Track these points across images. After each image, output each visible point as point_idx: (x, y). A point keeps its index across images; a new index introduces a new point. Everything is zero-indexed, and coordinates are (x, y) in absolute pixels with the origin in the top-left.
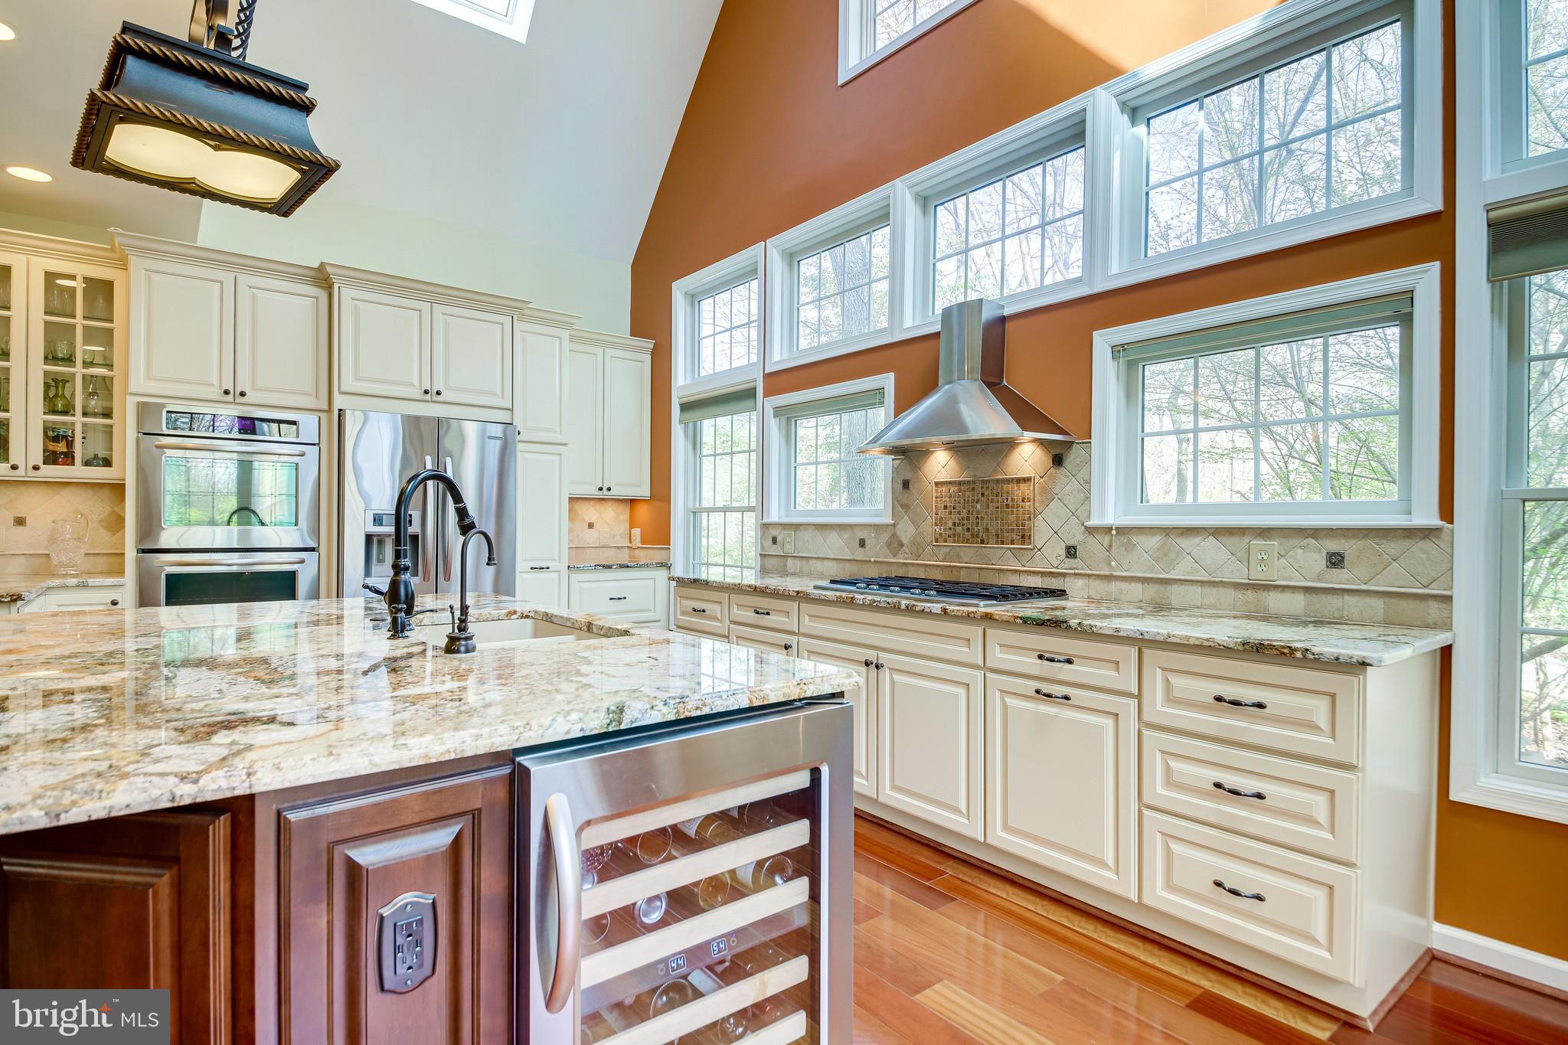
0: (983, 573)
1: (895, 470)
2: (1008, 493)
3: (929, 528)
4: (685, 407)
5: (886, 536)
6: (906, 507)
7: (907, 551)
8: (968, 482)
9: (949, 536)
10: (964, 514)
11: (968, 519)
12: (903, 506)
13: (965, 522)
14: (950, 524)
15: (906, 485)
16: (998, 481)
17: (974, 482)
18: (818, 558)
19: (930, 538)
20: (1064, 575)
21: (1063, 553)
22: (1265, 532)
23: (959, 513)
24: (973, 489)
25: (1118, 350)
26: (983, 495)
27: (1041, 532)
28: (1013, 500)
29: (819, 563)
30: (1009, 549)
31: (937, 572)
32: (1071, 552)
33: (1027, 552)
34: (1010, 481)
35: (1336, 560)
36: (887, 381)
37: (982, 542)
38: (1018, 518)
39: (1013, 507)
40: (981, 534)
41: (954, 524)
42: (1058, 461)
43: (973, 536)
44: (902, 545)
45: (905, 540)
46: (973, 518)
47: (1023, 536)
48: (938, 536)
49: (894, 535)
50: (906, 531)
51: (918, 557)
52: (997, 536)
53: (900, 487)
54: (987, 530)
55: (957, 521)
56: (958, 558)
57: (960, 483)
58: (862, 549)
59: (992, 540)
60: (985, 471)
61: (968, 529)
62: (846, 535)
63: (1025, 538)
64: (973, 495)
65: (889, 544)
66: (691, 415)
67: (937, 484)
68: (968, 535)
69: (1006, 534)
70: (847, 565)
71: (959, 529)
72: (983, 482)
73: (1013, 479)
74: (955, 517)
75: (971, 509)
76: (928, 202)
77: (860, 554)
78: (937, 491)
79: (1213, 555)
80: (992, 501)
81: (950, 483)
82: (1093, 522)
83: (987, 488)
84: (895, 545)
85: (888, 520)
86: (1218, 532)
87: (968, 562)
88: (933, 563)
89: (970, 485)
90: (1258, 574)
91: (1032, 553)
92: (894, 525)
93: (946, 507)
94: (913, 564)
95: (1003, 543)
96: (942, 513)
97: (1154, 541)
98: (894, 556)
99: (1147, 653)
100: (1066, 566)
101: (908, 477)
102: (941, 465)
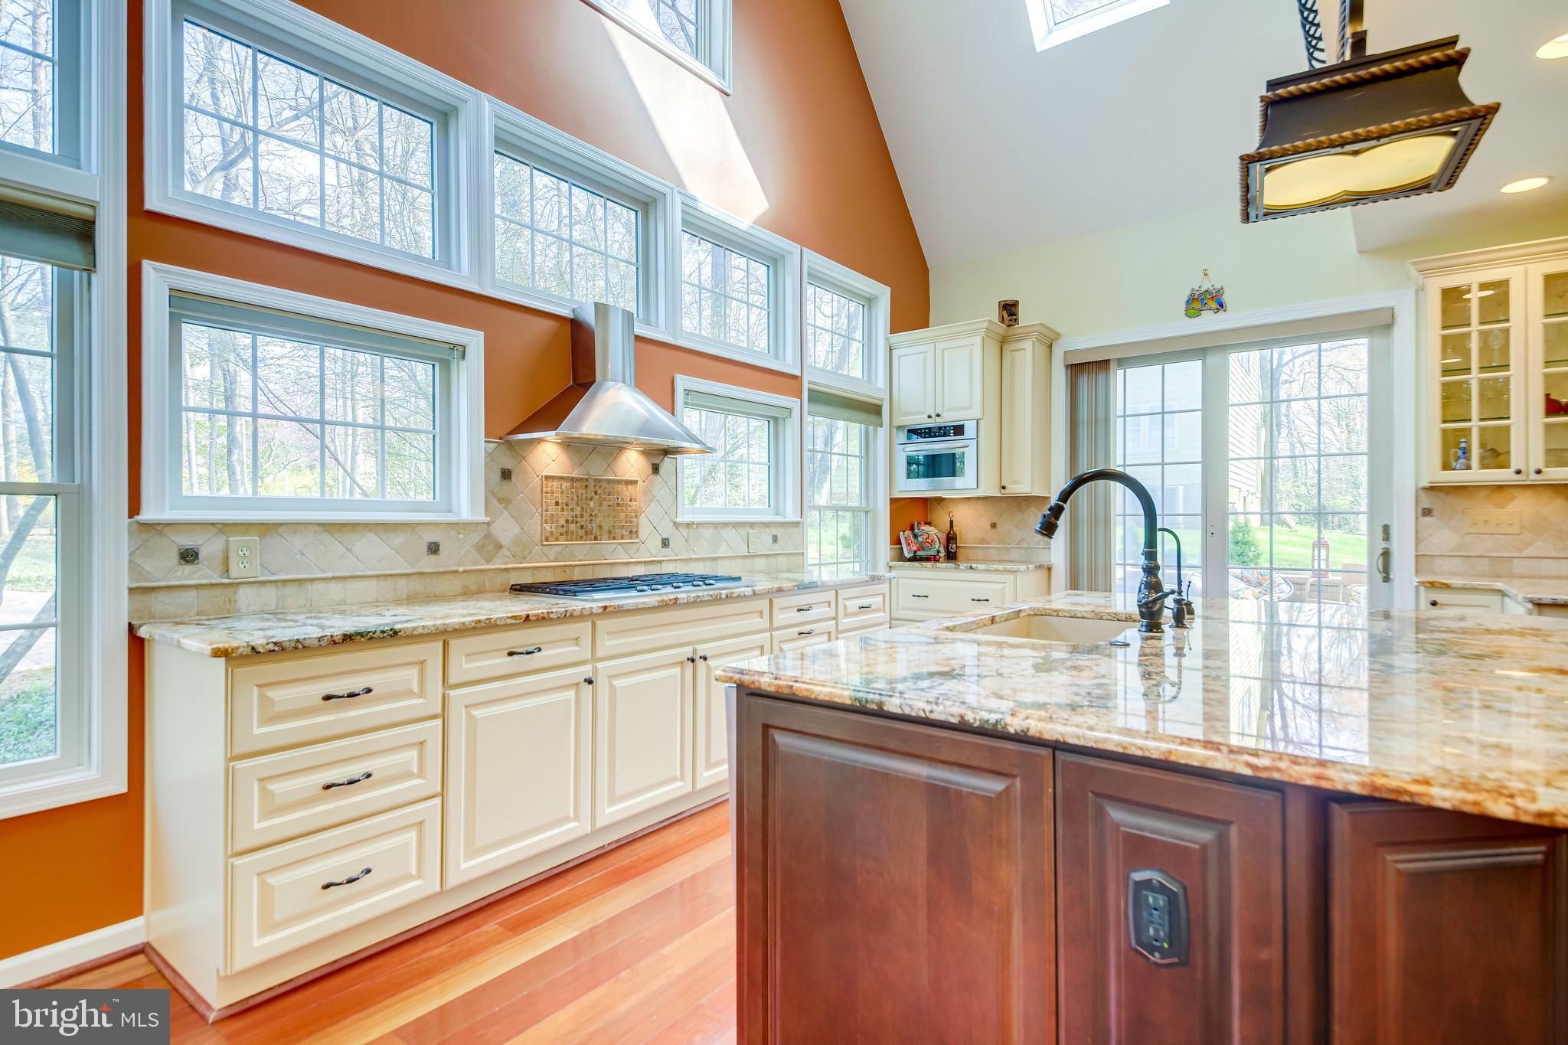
0: (597, 569)
1: (489, 456)
2: (618, 493)
3: (535, 526)
5: (476, 537)
6: (505, 501)
7: (508, 554)
8: (581, 479)
9: (561, 534)
10: (578, 511)
11: (582, 516)
12: (500, 500)
13: (579, 519)
14: (562, 522)
15: (506, 475)
16: (609, 481)
17: (587, 480)
18: (333, 578)
19: (538, 537)
20: (660, 562)
21: (660, 544)
22: (752, 525)
23: (572, 510)
24: (586, 487)
26: (596, 493)
27: (645, 530)
28: (622, 499)
29: (333, 587)
30: (620, 544)
31: (548, 573)
32: (665, 543)
33: (634, 545)
34: (619, 482)
35: (775, 539)
36: (474, 340)
37: (596, 538)
38: (627, 516)
39: (623, 505)
40: (594, 531)
41: (567, 521)
42: (656, 469)
43: (586, 533)
44: (500, 547)
45: (503, 541)
46: (586, 516)
47: (631, 532)
48: (548, 535)
49: (488, 535)
50: (506, 529)
51: (523, 559)
52: (610, 532)
53: (497, 476)
54: (600, 527)
55: (570, 519)
56: (572, 557)
57: (572, 480)
58: (434, 557)
59: (605, 536)
60: (596, 468)
61: (582, 527)
62: (398, 539)
63: (633, 533)
64: (587, 493)
65: (480, 548)
67: (547, 477)
68: (581, 532)
69: (617, 531)
70: (403, 582)
71: (572, 527)
72: (595, 480)
73: (622, 480)
74: (568, 514)
75: (585, 506)
77: (429, 564)
78: (547, 486)
79: (735, 540)
80: (605, 500)
81: (562, 478)
82: (679, 520)
83: (600, 487)
84: (491, 548)
85: (482, 517)
86: (736, 525)
87: (581, 559)
88: (543, 565)
89: (584, 482)
91: (638, 546)
92: (488, 524)
93: (557, 504)
94: (517, 568)
95: (614, 539)
96: (553, 509)
97: (709, 532)
98: (488, 562)
100: (662, 554)
101: (508, 466)
102: (551, 457)
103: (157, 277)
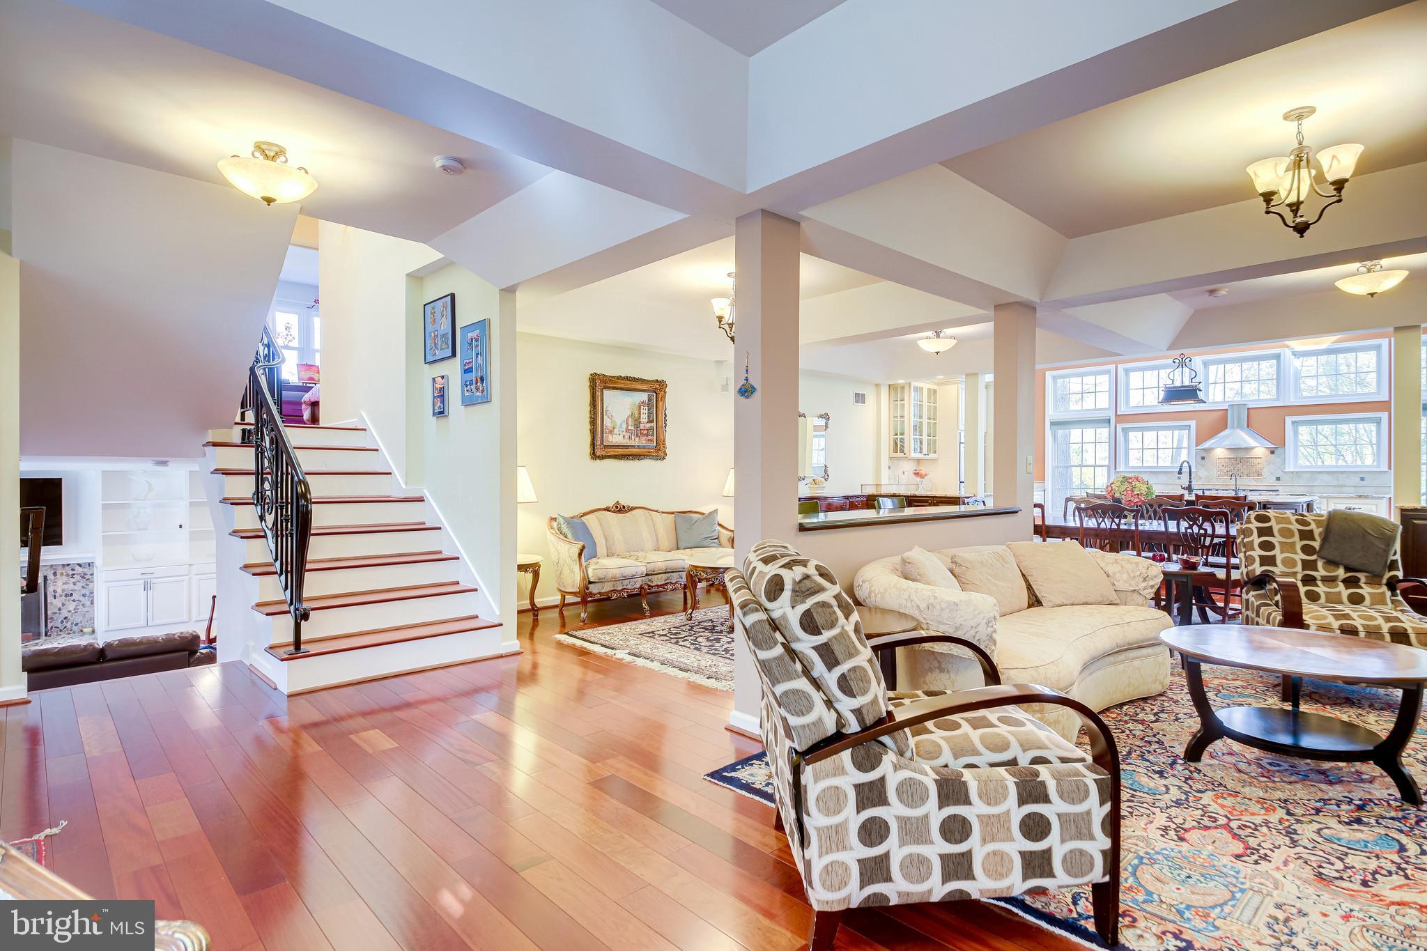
2: (1251, 462)
3: (1215, 473)
4: (1053, 424)
7: (1204, 480)
8: (1234, 458)
9: (1225, 475)
10: (1232, 468)
11: (1234, 469)
12: (1202, 466)
13: (1233, 471)
14: (1226, 472)
15: (1203, 458)
16: (1247, 459)
19: (1216, 477)
20: (1275, 486)
21: (1275, 479)
22: (1342, 472)
23: (1230, 468)
25: (1293, 423)
26: (1240, 462)
27: (1265, 473)
28: (1254, 464)
30: (1253, 479)
31: (1219, 487)
32: (1278, 479)
33: (1260, 479)
34: (1252, 459)
35: (1362, 478)
36: (1193, 423)
37: (1240, 477)
38: (1256, 469)
39: (1253, 466)
40: (1240, 475)
42: (1272, 452)
44: (1201, 478)
46: (1236, 470)
47: (1258, 475)
48: (1220, 476)
49: (1197, 475)
50: (1203, 474)
51: (1210, 482)
52: (1247, 475)
53: (1200, 459)
54: (1243, 473)
57: (1230, 459)
59: (1245, 476)
60: (1241, 454)
62: (1169, 475)
64: (1236, 462)
66: (1055, 427)
67: (1219, 459)
69: (1251, 475)
71: (1229, 473)
72: (1240, 458)
73: (1254, 457)
74: (1228, 469)
75: (1235, 466)
76: (1206, 364)
78: (1219, 461)
79: (1326, 478)
80: (1245, 464)
81: (1225, 458)
82: (1287, 470)
83: (1242, 460)
84: (1197, 478)
86: (1329, 473)
88: (1218, 485)
89: (1236, 459)
90: (1340, 483)
91: (1262, 480)
92: (1197, 472)
93: (1223, 466)
94: (1207, 485)
95: (1250, 477)
96: (1221, 467)
97: (1308, 475)
99: (1330, 500)
100: (1276, 483)
101: (1204, 456)
102: (1220, 452)
103: (1119, 427)
